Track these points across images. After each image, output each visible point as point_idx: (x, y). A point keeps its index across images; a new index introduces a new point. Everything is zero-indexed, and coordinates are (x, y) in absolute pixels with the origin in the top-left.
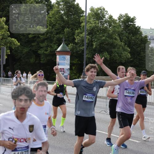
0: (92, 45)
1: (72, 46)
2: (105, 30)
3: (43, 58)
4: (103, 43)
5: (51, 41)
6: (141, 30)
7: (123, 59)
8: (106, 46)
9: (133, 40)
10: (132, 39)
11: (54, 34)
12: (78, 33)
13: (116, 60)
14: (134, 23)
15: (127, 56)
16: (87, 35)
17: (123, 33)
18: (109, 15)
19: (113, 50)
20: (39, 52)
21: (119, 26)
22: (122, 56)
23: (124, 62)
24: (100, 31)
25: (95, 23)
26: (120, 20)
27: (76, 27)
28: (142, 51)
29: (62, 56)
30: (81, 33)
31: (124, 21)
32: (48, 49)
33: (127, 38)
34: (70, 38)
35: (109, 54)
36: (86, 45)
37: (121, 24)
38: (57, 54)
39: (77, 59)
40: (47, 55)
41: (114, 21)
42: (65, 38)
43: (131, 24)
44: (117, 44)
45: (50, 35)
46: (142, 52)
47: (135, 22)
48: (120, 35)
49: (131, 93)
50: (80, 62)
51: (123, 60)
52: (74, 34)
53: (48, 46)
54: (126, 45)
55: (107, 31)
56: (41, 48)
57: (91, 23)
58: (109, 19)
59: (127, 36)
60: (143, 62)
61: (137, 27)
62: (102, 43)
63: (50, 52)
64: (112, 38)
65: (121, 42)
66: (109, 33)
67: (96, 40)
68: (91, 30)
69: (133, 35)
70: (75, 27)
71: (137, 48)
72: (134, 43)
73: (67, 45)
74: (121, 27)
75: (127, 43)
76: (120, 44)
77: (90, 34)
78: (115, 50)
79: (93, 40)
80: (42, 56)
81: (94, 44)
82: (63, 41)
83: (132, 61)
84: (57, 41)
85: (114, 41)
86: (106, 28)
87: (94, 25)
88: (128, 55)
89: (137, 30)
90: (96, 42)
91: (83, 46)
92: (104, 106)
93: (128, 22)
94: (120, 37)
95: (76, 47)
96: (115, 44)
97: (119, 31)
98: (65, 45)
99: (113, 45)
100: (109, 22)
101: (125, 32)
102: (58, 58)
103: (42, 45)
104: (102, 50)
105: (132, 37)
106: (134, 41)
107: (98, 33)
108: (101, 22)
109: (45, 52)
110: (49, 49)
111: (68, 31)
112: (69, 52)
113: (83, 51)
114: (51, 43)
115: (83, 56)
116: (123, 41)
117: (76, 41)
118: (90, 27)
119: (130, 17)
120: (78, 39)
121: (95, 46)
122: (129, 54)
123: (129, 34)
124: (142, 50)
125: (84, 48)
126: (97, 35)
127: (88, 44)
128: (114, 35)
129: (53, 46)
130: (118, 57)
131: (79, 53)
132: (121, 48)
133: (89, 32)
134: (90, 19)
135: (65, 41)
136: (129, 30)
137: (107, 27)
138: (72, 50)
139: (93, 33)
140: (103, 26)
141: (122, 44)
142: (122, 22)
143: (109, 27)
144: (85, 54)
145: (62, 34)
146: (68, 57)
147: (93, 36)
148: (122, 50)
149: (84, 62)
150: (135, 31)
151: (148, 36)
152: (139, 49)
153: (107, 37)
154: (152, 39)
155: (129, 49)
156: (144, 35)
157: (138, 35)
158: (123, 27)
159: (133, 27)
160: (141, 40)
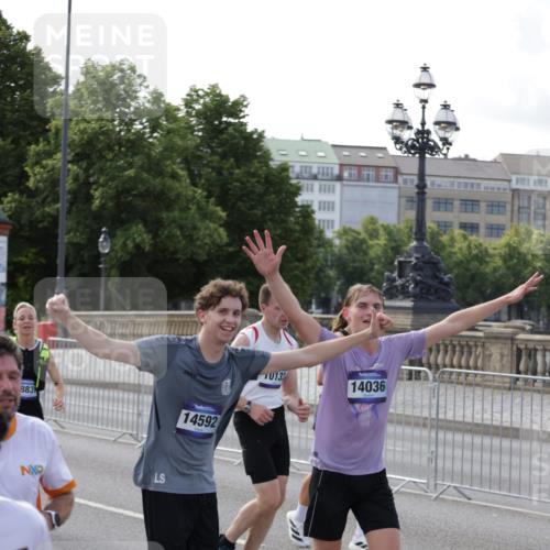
0: (90, 198)
1: (15, 201)
2: (136, 144)
4: (127, 191)
6: (267, 144)
7: (200, 247)
8: (138, 202)
9: (237, 181)
10: (235, 176)
12: (38, 154)
13: (175, 252)
14: (242, 120)
15: (216, 236)
16: (70, 162)
17: (199, 153)
19: (164, 215)
21: (186, 128)
22: (198, 239)
23: (205, 257)
24: (117, 148)
25: (100, 119)
26: (190, 107)
27: (32, 134)
28: (270, 220)
30: (50, 155)
31: (205, 113)
33: (214, 174)
34: (8, 173)
35: (149, 232)
36: (65, 198)
37: (194, 121)
39: (34, 250)
41: (170, 112)
43: (229, 124)
44: (178, 196)
46: (270, 223)
47: (244, 117)
48: (191, 160)
49: (374, 386)
50: (44, 261)
51: (200, 251)
52: (22, 159)
54: (213, 200)
55: (144, 147)
57: (83, 118)
59: (215, 164)
61: (252, 133)
62: (123, 192)
64: (160, 173)
65: (194, 184)
66: (149, 156)
67: (101, 181)
68: (83, 145)
69: (237, 161)
70: (28, 133)
71: (249, 210)
72: (241, 189)
74: (192, 133)
75: (217, 191)
76: (190, 193)
77: (82, 160)
78: (171, 215)
79: (92, 180)
81: (97, 194)
83: (233, 253)
85: (169, 182)
86: (140, 135)
87: (94, 125)
88: (219, 234)
89: (250, 145)
90: (103, 186)
91: (56, 200)
92: (130, 418)
93: (219, 113)
94: (189, 170)
95: (29, 206)
96: (172, 195)
97: (186, 149)
99: (164, 199)
101: (209, 150)
104: (123, 216)
105: (231, 167)
106: (242, 183)
107: (110, 156)
112: (5, 223)
113: (55, 221)
115: (56, 236)
116: (203, 185)
117: (31, 184)
118: (83, 132)
119: (227, 98)
120: (38, 177)
121: (97, 202)
122: (221, 230)
123: (224, 156)
124: (269, 216)
125: (58, 210)
126: (108, 164)
127: (74, 194)
128: (169, 162)
130: (184, 242)
131: (41, 225)
132: (193, 208)
133: (78, 150)
136: (222, 144)
137: (144, 133)
138: (15, 216)
139: (94, 156)
140: (129, 131)
141: (195, 192)
142: (199, 114)
143: (152, 132)
144: (61, 230)
146: (1, 242)
147: (90, 165)
148: (197, 216)
149: (60, 261)
150: (244, 147)
151: (292, 167)
152: (258, 212)
153: (142, 168)
154: (306, 175)
155: (224, 210)
156: (276, 160)
157: (255, 161)
158: (200, 134)
159: (237, 134)
160: (266, 178)
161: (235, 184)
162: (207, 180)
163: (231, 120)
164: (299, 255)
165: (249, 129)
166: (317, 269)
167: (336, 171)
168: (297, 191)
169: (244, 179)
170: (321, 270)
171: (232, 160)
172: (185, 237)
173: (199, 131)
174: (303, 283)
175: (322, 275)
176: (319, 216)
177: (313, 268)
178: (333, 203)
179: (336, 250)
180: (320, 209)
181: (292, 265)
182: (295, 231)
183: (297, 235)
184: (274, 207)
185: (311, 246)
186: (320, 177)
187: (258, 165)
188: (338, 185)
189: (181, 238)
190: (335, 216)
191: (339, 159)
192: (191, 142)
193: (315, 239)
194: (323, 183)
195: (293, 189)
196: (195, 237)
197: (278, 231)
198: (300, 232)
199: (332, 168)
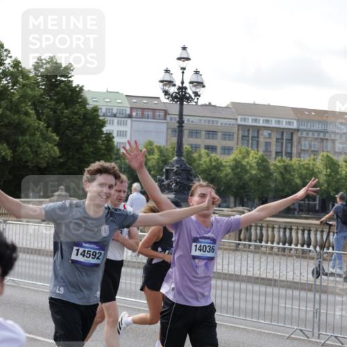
6: (85, 94)
7: (42, 158)
8: (3, 130)
9: (65, 117)
10: (64, 114)
13: (26, 162)
14: (70, 79)
15: (52, 152)
17: (43, 99)
18: (13, 59)
19: (20, 138)
21: (34, 84)
22: (41, 154)
23: (45, 165)
33: (51, 113)
35: (10, 149)
37: (39, 79)
41: (24, 73)
43: (62, 81)
44: (29, 126)
46: (86, 144)
47: (71, 77)
48: (38, 103)
49: (207, 249)
51: (42, 161)
54: (50, 129)
55: (8, 95)
58: (14, 67)
59: (52, 107)
61: (76, 87)
64: (18, 112)
65: (40, 120)
66: (11, 101)
69: (65, 104)
71: (74, 135)
72: (69, 122)
74: (38, 86)
75: (53, 123)
76: (37, 124)
78: (24, 138)
83: (62, 163)
85: (24, 117)
86: (5, 87)
88: (54, 151)
89: (75, 95)
93: (55, 75)
94: (36, 110)
96: (25, 126)
97: (34, 96)
99: (20, 128)
100: (12, 75)
101: (49, 98)
105: (62, 109)
106: (69, 119)
116: (45, 119)
122: (56, 148)
123: (58, 102)
124: (85, 140)
128: (23, 105)
130: (32, 156)
132: (38, 134)
136: (57, 94)
137: (8, 86)
141: (40, 124)
142: (42, 75)
143: (13, 86)
148: (40, 139)
150: (71, 96)
151: (101, 109)
152: (79, 137)
153: (6, 108)
154: (109, 114)
155: (57, 136)
156: (91, 104)
157: (78, 105)
158: (43, 87)
159: (66, 88)
160: (84, 115)
161: (65, 119)
162: (48, 117)
163: (63, 79)
165: (74, 85)
167: (128, 112)
168: (103, 124)
169: (70, 116)
171: (63, 104)
172: (32, 152)
173: (42, 85)
176: (117, 140)
178: (126, 132)
180: (118, 135)
182: (102, 149)
183: (103, 151)
184: (89, 134)
186: (118, 115)
187: (79, 107)
188: (129, 121)
189: (30, 153)
191: (130, 104)
192: (37, 93)
193: (115, 154)
194: (120, 119)
195: (101, 123)
196: (39, 152)
197: (91, 149)
198: (105, 150)
199: (126, 110)
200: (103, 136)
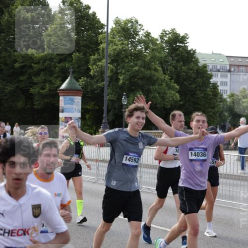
0: (118, 80)
1: (84, 81)
2: (138, 56)
3: (37, 101)
4: (134, 77)
5: (51, 73)
6: (197, 55)
7: (167, 102)
8: (139, 81)
9: (184, 72)
10: (183, 70)
11: (56, 62)
12: (95, 60)
13: (156, 104)
14: (186, 45)
15: (174, 97)
16: (109, 63)
17: (167, 60)
18: (145, 31)
19: (151, 87)
20: (32, 91)
21: (161, 48)
22: (166, 98)
23: (170, 107)
24: (130, 57)
25: (122, 44)
26: (163, 39)
27: (92, 51)
28: (199, 90)
29: (68, 98)
30: (100, 60)
31: (169, 41)
32: (45, 86)
33: (173, 69)
34: (82, 68)
36: (107, 80)
37: (164, 45)
38: (60, 95)
39: (93, 103)
40: (44, 96)
41: (153, 41)
42: (73, 68)
43: (180, 46)
44: (158, 79)
45: (49, 64)
46: (198, 91)
47: (187, 43)
48: (163, 63)
49: (200, 154)
50: (97, 108)
52: (87, 62)
53: (45, 81)
54: (173, 80)
55: (142, 57)
56: (36, 84)
57: (115, 44)
58: (146, 37)
59: (174, 64)
60: (199, 107)
61: (190, 50)
62: (133, 77)
63: (50, 90)
64: (149, 69)
65: (165, 74)
66: (144, 61)
67: (123, 72)
68: (115, 56)
69: (184, 63)
70: (90, 50)
71: (190, 85)
72: (186, 76)
73: (77, 79)
74: (164, 50)
75: (175, 76)
76: (163, 77)
77: (114, 63)
78: (154, 87)
79: (119, 71)
80: (36, 98)
81: (121, 78)
82: (71, 72)
83: (181, 105)
84: (60, 74)
85: (153, 72)
86: (140, 51)
87: (120, 47)
88: (176, 96)
89: (190, 56)
90: (124, 74)
91: (103, 81)
93: (176, 42)
94: (162, 67)
95: (91, 83)
96: (155, 78)
97: (161, 58)
98: (73, 80)
99: (151, 80)
100: (144, 42)
101: (171, 58)
102: (62, 101)
103: (35, 79)
104: (133, 87)
105: (181, 66)
106: (186, 73)
107: (127, 61)
108: (132, 42)
109: (40, 91)
110: (47, 85)
111: (78, 57)
112: (80, 91)
113: (102, 89)
114: (51, 76)
115: (103, 97)
116: (169, 74)
117: (92, 73)
118: (114, 50)
119: (179, 35)
120: (95, 70)
121: (121, 81)
122: (177, 94)
123: (178, 61)
124: (198, 88)
125: (104, 85)
126: (126, 64)
127: (111, 78)
128: (153, 64)
129: (53, 81)
130: (160, 100)
131: (96, 92)
132: (164, 84)
133: (113, 58)
134: (114, 38)
135: (74, 72)
136: (177, 55)
137: (142, 51)
138: (85, 87)
139: (120, 61)
140: (135, 49)
141: (165, 77)
142: (166, 42)
143: (145, 50)
144: (105, 94)
145: (69, 61)
146: (78, 99)
147: (118, 65)
148: (166, 88)
149: (105, 108)
150: (187, 57)
151: (209, 66)
152: (193, 86)
153: (141, 66)
154: (214, 70)
155: (178, 85)
156: (201, 63)
157: (192, 63)
158: (167, 51)
159: (184, 51)
160: (197, 71)
162: (171, 72)
163: (181, 45)
164: (212, 106)
166: (219, 112)
167: (228, 68)
168: (211, 77)
169: (187, 71)
170: (221, 112)
171: (182, 63)
172: (160, 97)
173: (166, 49)
174: (213, 118)
175: (222, 115)
176: (220, 88)
177: (218, 111)
178: (227, 82)
179: (228, 103)
180: (221, 85)
181: (208, 110)
182: (209, 95)
183: (211, 96)
184: (200, 84)
185: (217, 101)
186: (221, 70)
187: (193, 65)
188: (229, 74)
189: (159, 98)
190: (227, 88)
191: (229, 62)
192: (163, 55)
193: (219, 98)
194: (222, 73)
195: (209, 76)
196: (165, 97)
197: (203, 95)
198: (212, 95)
199: (226, 67)
200: (211, 85)
